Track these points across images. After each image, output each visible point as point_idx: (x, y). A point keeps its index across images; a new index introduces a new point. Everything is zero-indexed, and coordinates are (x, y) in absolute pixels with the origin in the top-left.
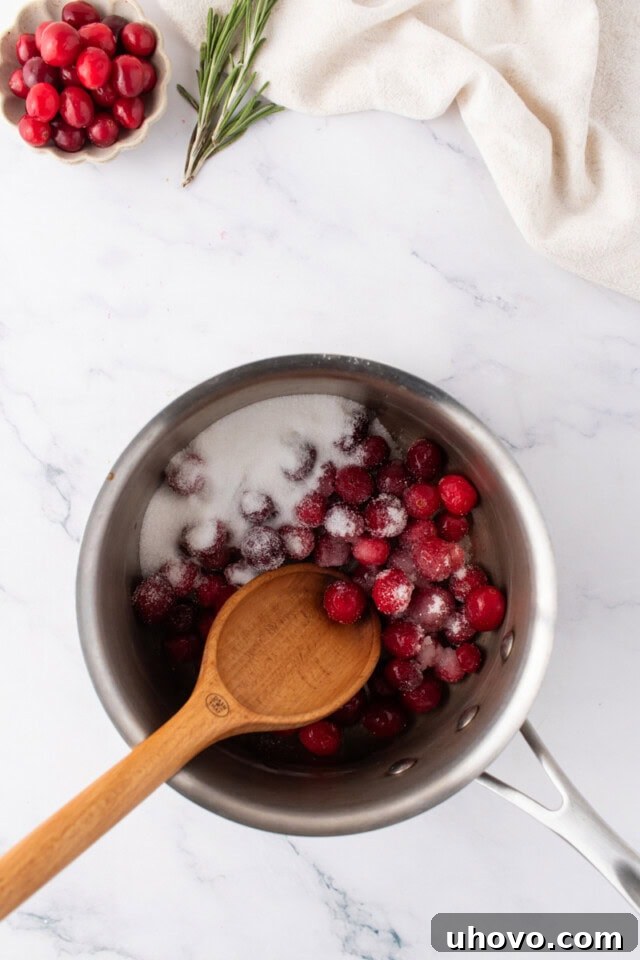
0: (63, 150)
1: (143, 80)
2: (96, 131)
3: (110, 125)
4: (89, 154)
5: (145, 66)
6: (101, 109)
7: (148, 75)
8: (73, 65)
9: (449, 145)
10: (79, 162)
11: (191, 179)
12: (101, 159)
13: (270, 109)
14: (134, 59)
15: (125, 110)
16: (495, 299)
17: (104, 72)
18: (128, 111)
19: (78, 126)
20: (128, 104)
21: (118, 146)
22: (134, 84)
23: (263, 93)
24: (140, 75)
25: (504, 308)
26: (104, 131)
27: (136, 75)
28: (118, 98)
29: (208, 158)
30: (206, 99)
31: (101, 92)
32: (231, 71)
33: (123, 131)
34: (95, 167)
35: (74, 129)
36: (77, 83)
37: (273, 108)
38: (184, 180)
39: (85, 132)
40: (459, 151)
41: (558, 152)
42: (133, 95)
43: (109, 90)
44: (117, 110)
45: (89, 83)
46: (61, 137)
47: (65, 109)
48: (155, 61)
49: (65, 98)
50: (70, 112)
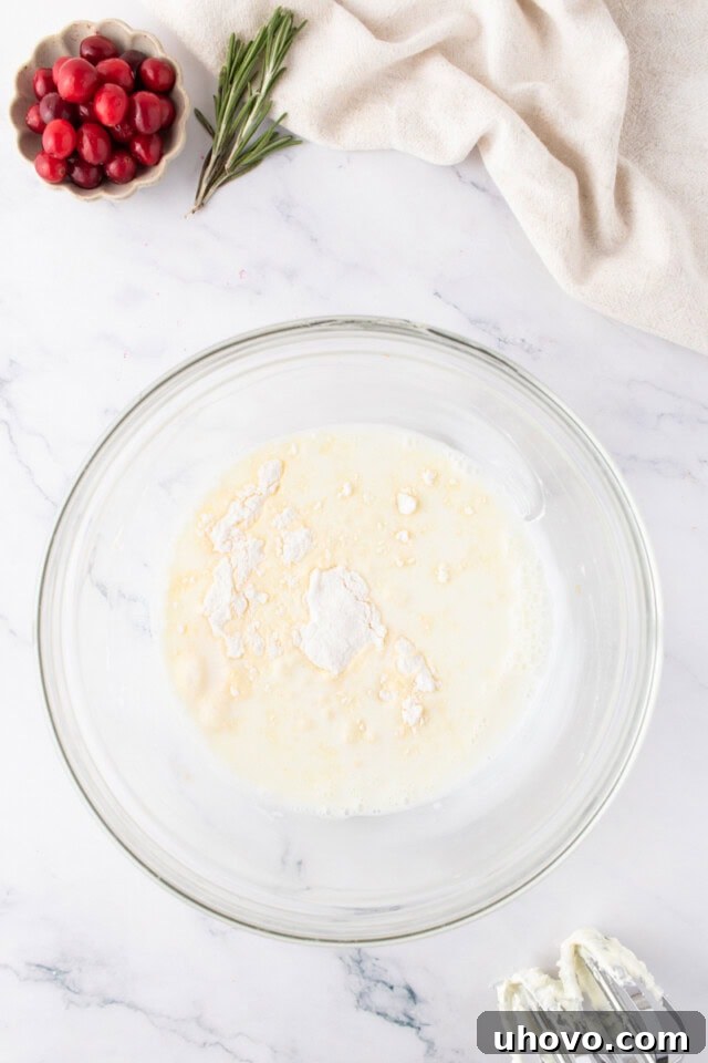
0: (81, 187)
1: (162, 116)
2: (113, 167)
3: (128, 161)
4: (106, 190)
5: (164, 102)
6: (118, 145)
7: (166, 112)
8: (90, 102)
9: (474, 184)
10: (96, 199)
11: (202, 204)
12: (117, 196)
13: (287, 142)
14: (151, 95)
15: (143, 147)
16: (518, 341)
17: (121, 110)
18: (146, 147)
19: (96, 163)
20: (146, 141)
21: (136, 183)
22: (152, 122)
23: (281, 123)
24: (158, 113)
25: (528, 351)
26: (121, 168)
27: (154, 113)
28: (137, 135)
29: (220, 186)
30: (223, 126)
31: (118, 129)
32: (248, 99)
33: (141, 168)
34: (113, 204)
35: (90, 166)
36: (94, 119)
37: (292, 140)
38: (194, 207)
39: (102, 169)
40: (484, 190)
41: (586, 194)
42: (148, 132)
43: (127, 127)
44: (134, 147)
45: (106, 121)
46: (77, 174)
47: (82, 146)
48: (174, 97)
49: (82, 135)
50: (87, 148)
